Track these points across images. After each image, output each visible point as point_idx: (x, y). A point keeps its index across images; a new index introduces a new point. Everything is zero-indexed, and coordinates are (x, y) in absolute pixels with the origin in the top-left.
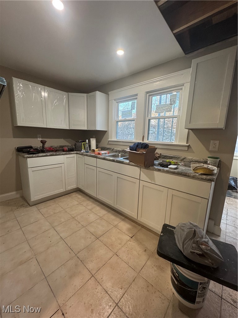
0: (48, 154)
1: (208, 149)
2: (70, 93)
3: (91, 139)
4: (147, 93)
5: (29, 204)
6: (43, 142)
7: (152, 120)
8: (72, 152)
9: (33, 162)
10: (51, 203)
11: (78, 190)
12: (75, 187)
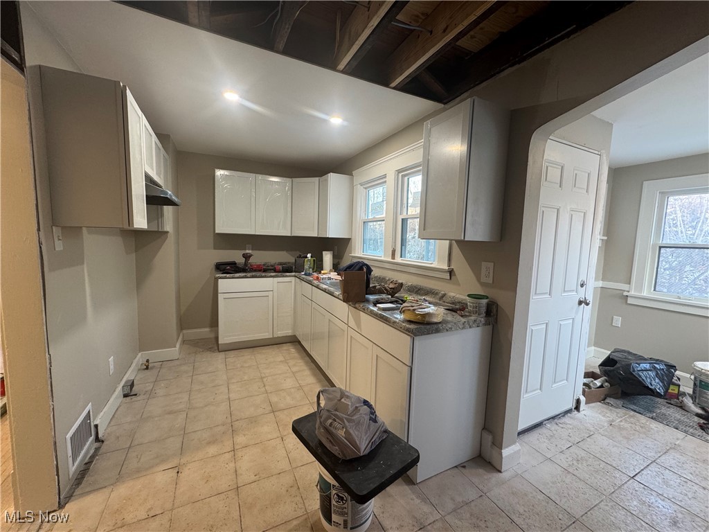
0: (249, 275)
1: (478, 279)
2: (294, 179)
3: (324, 253)
4: (399, 171)
5: (218, 349)
6: (247, 257)
7: (409, 221)
8: (288, 274)
9: (228, 285)
10: (246, 353)
11: (294, 341)
12: (290, 334)
